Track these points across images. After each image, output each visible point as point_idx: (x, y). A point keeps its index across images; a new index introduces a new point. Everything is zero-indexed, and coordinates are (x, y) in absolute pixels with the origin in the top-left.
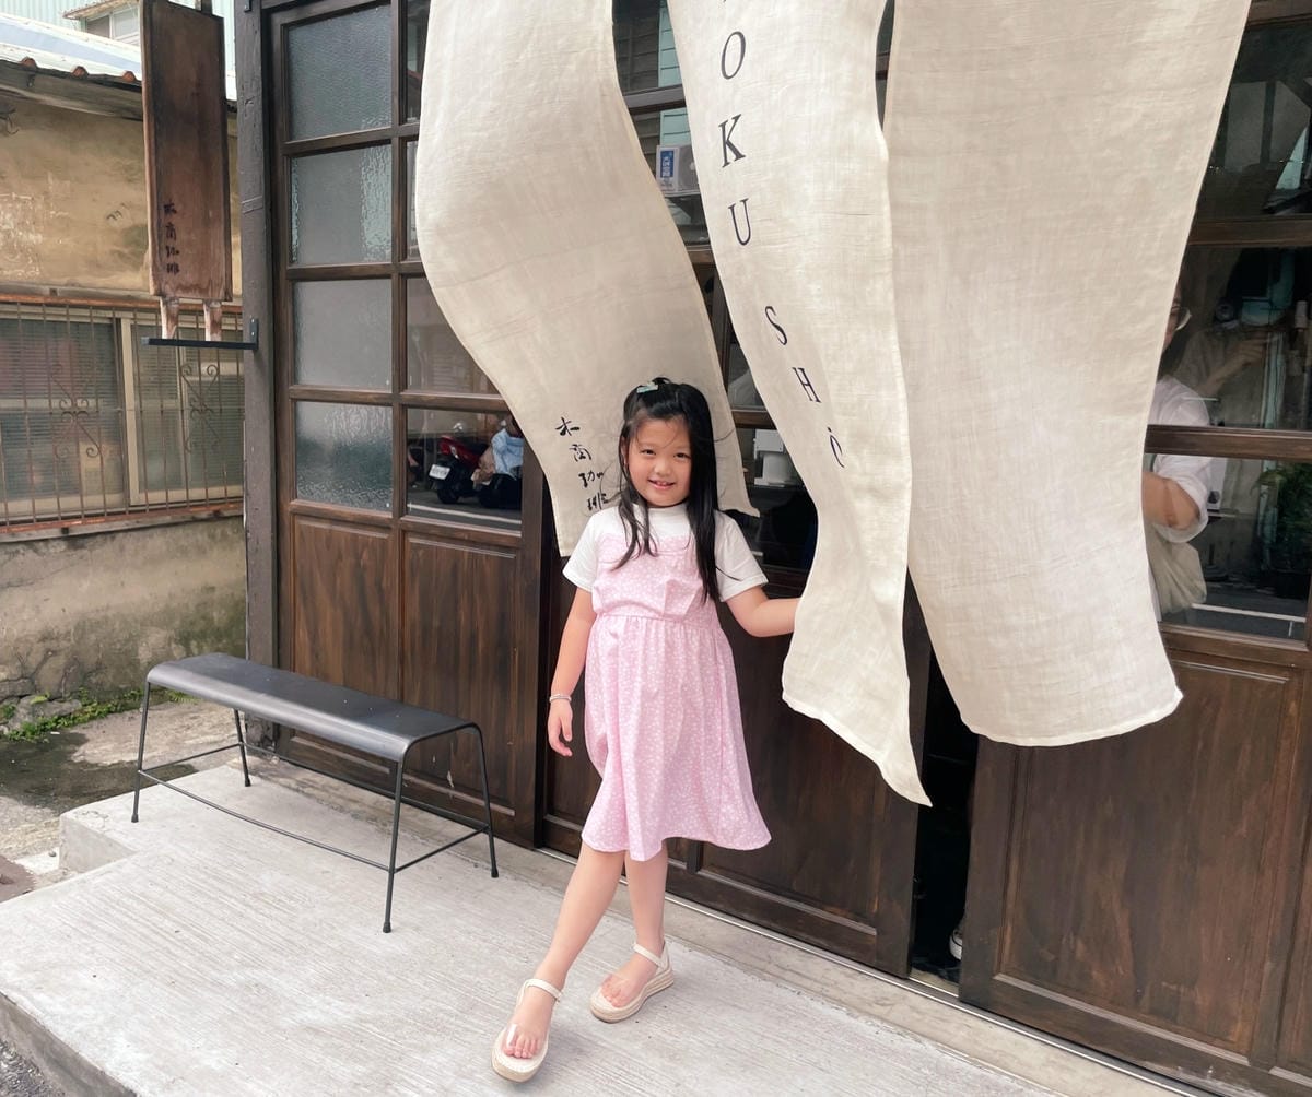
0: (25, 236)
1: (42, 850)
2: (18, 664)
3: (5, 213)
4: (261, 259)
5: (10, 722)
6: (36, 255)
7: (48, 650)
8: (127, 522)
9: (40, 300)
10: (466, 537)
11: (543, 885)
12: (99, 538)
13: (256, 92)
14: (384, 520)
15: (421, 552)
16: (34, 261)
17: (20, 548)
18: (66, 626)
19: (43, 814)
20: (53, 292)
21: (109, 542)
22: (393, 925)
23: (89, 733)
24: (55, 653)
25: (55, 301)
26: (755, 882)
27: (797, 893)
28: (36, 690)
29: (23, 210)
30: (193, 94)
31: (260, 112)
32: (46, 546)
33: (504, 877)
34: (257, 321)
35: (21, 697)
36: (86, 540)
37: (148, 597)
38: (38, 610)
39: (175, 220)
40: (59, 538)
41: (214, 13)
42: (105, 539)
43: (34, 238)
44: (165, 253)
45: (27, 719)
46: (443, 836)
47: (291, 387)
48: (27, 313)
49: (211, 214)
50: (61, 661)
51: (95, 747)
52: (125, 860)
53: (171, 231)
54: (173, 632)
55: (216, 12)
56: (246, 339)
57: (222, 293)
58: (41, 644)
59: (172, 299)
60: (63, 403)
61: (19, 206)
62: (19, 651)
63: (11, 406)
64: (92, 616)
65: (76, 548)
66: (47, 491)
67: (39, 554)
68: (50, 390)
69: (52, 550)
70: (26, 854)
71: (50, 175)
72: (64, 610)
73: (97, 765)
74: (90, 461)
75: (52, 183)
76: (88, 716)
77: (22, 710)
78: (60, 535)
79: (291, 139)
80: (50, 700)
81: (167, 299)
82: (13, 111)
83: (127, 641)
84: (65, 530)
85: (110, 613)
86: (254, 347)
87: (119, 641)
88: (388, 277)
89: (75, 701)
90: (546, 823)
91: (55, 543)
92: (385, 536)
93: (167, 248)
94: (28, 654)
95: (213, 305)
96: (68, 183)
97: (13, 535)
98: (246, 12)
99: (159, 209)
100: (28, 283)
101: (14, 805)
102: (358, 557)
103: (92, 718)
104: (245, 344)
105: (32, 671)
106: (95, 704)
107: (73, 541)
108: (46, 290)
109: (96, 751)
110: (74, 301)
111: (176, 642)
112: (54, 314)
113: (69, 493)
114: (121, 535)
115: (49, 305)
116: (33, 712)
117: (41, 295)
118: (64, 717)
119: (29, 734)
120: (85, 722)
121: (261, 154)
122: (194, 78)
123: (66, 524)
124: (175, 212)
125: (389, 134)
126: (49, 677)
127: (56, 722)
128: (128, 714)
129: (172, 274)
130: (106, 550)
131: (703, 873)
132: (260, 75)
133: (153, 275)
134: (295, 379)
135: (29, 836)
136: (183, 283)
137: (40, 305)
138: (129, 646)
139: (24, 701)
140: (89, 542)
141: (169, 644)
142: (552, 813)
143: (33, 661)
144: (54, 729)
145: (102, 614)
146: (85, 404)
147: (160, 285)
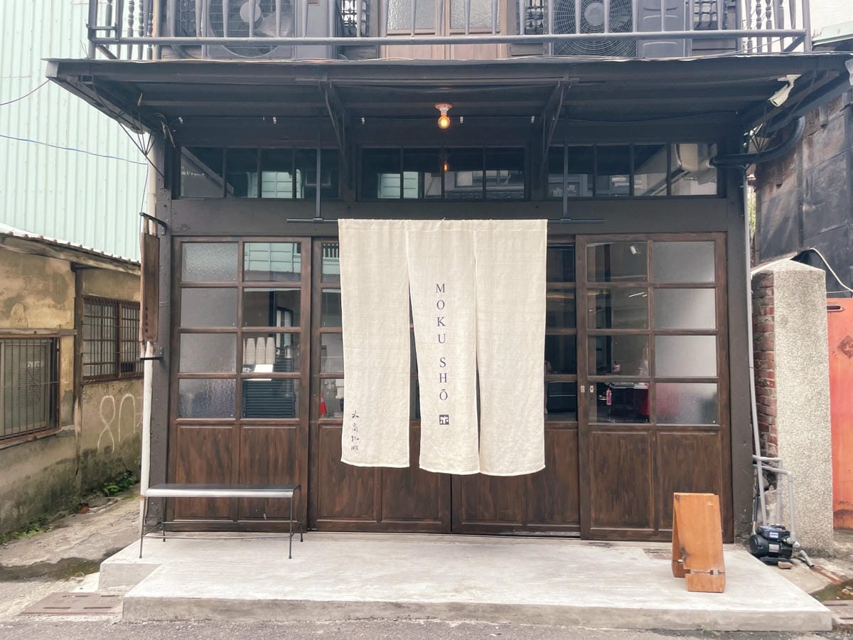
13: (167, 264)
14: (230, 421)
15: (250, 432)
30: (153, 266)
31: (169, 271)
39: (148, 312)
41: (158, 237)
47: (179, 374)
49: (155, 309)
53: (147, 317)
86: (161, 358)
90: (311, 521)
92: (231, 427)
93: (146, 323)
95: (154, 343)
98: (163, 235)
102: (215, 437)
104: (157, 358)
124: (148, 309)
134: (179, 370)
136: (148, 336)
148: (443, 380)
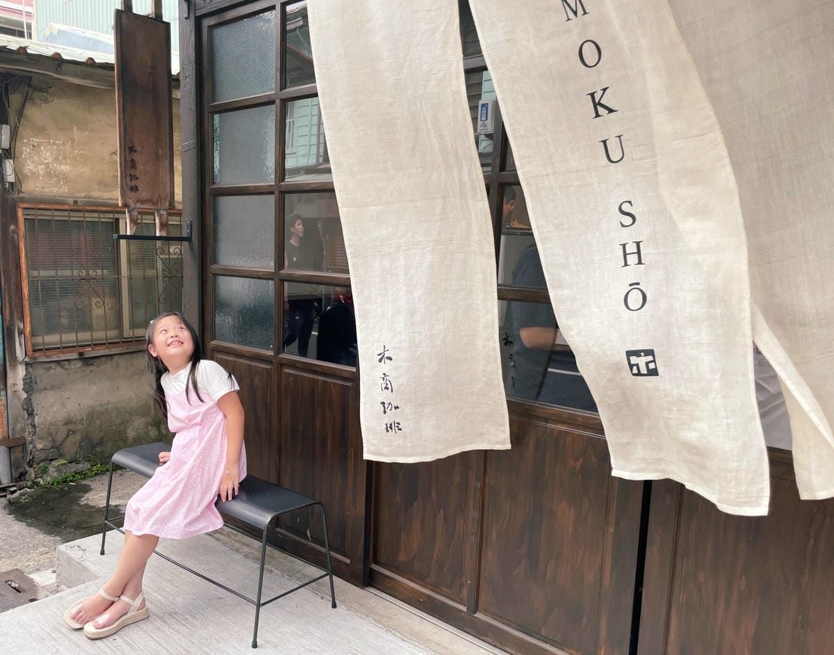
0: (58, 167)
1: (49, 567)
2: (50, 439)
3: (46, 152)
4: (193, 181)
5: (45, 476)
6: (66, 178)
7: (69, 431)
8: (120, 349)
9: (66, 207)
10: (320, 370)
11: (367, 616)
12: (103, 359)
13: (191, 71)
14: (267, 356)
15: (291, 379)
16: (64, 182)
17: (52, 365)
18: (81, 415)
19: (54, 541)
20: (76, 202)
21: (109, 361)
22: (259, 641)
23: (93, 485)
24: (74, 432)
25: (76, 208)
26: (514, 625)
27: (545, 637)
28: (61, 456)
29: (57, 150)
30: (149, 73)
31: (194, 84)
32: (69, 364)
33: (341, 609)
34: (191, 222)
35: (52, 460)
36: (95, 360)
37: (133, 396)
38: (63, 405)
39: (136, 157)
40: (77, 359)
41: (164, 20)
42: (107, 360)
43: (65, 168)
44: (128, 178)
45: (55, 474)
46: (303, 574)
47: (212, 266)
48: (59, 216)
49: (160, 152)
50: (78, 437)
51: (96, 495)
52: (91, 583)
53: (133, 164)
54: (149, 419)
55: (165, 19)
56: (184, 235)
57: (167, 204)
58: (65, 427)
59: (133, 209)
60: (80, 273)
61: (55, 148)
62: (51, 430)
63: (48, 275)
64: (98, 408)
65: (88, 365)
66: (70, 329)
67: (65, 369)
68: (72, 264)
69: (73, 367)
70: (38, 570)
71: (75, 128)
72: (80, 405)
73: (94, 507)
74: (99, 310)
75: (76, 132)
76: (94, 472)
77: (51, 469)
78: (77, 357)
79: (214, 102)
80: (70, 463)
81: (130, 209)
82: (51, 87)
83: (120, 424)
84: (81, 354)
85: (109, 407)
86: (189, 239)
87: (115, 425)
88: (272, 193)
89: (87, 463)
90: (372, 571)
91: (75, 362)
92: (269, 367)
93: (131, 175)
94: (57, 433)
95: (161, 212)
96: (86, 133)
97: (48, 357)
98: (186, 18)
99: (125, 149)
100: (59, 197)
101: (39, 534)
102: (252, 380)
103: (96, 474)
104: (184, 238)
105: (58, 443)
106: (99, 465)
107: (86, 361)
108: (71, 201)
109: (96, 497)
110: (88, 208)
111: (152, 426)
112: (76, 217)
113: (84, 330)
114: (117, 357)
115: (72, 210)
116: (58, 470)
117: (67, 204)
118: (79, 473)
119: (55, 484)
120: (91, 477)
121: (194, 113)
122: (149, 64)
123: (81, 350)
124: (136, 151)
125: (274, 97)
126: (70, 447)
127: (74, 476)
128: (120, 472)
129: (133, 193)
130: (107, 366)
131: (478, 615)
132: (194, 60)
133: (121, 193)
134: (215, 261)
135: (42, 557)
136: (142, 199)
137: (66, 210)
138: (121, 428)
139: (53, 463)
140: (97, 361)
141: (147, 427)
142: (377, 562)
143: (60, 437)
144: (72, 481)
145: (105, 407)
146: (95, 273)
147: (125, 200)
148: (632, 259)
